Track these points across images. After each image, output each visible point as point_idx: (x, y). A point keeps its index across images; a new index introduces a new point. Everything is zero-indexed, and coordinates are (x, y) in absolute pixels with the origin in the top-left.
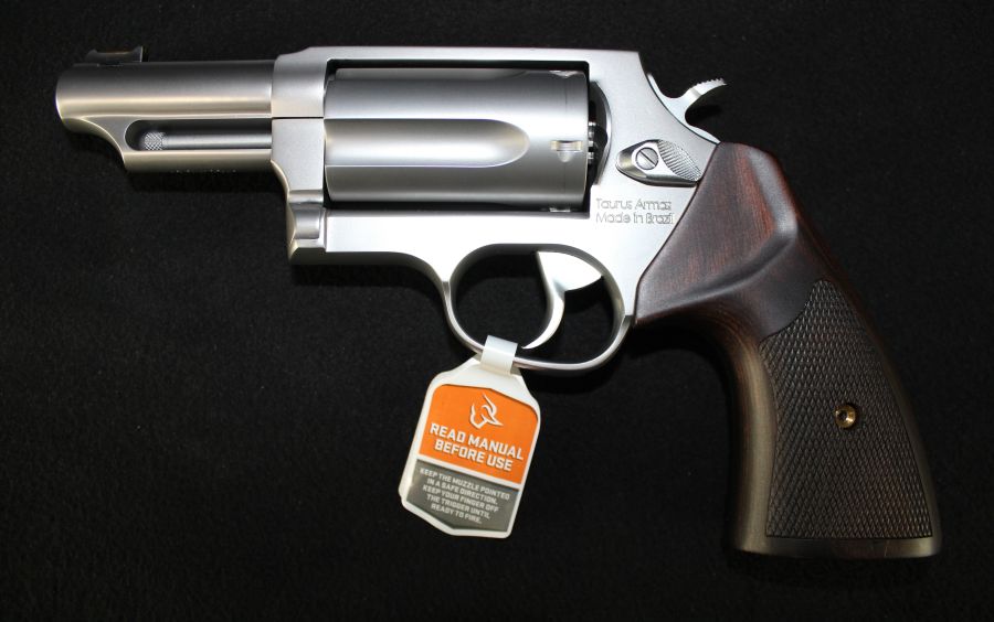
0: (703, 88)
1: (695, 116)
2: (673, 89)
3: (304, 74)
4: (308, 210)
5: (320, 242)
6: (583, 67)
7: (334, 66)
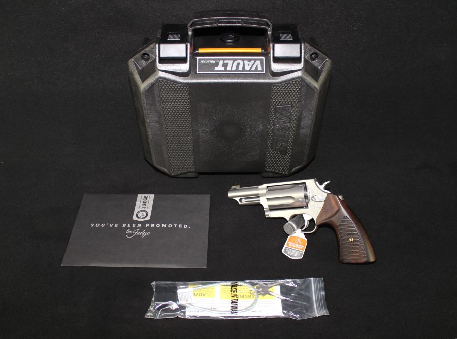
0: (326, 183)
1: (326, 188)
2: (321, 184)
3: (263, 189)
4: (267, 211)
5: (269, 216)
6: (305, 183)
7: (267, 187)
